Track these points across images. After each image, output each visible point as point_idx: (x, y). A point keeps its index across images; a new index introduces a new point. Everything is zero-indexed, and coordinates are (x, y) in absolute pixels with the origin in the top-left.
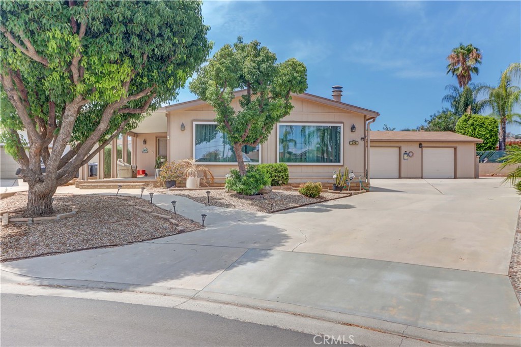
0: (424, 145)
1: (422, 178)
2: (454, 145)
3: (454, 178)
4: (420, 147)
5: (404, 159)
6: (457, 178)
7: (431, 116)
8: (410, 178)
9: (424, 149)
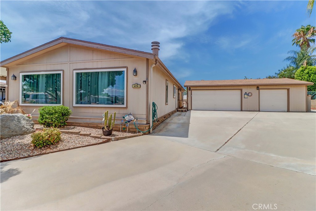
0: (260, 87)
1: (259, 111)
2: (287, 87)
3: (287, 112)
4: (257, 89)
5: (245, 98)
6: (290, 112)
7: (279, 71)
8: (249, 111)
9: (260, 90)
